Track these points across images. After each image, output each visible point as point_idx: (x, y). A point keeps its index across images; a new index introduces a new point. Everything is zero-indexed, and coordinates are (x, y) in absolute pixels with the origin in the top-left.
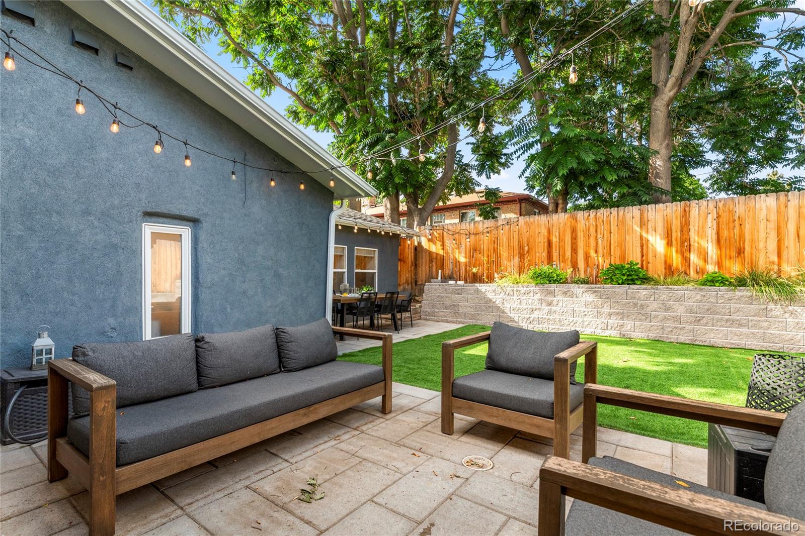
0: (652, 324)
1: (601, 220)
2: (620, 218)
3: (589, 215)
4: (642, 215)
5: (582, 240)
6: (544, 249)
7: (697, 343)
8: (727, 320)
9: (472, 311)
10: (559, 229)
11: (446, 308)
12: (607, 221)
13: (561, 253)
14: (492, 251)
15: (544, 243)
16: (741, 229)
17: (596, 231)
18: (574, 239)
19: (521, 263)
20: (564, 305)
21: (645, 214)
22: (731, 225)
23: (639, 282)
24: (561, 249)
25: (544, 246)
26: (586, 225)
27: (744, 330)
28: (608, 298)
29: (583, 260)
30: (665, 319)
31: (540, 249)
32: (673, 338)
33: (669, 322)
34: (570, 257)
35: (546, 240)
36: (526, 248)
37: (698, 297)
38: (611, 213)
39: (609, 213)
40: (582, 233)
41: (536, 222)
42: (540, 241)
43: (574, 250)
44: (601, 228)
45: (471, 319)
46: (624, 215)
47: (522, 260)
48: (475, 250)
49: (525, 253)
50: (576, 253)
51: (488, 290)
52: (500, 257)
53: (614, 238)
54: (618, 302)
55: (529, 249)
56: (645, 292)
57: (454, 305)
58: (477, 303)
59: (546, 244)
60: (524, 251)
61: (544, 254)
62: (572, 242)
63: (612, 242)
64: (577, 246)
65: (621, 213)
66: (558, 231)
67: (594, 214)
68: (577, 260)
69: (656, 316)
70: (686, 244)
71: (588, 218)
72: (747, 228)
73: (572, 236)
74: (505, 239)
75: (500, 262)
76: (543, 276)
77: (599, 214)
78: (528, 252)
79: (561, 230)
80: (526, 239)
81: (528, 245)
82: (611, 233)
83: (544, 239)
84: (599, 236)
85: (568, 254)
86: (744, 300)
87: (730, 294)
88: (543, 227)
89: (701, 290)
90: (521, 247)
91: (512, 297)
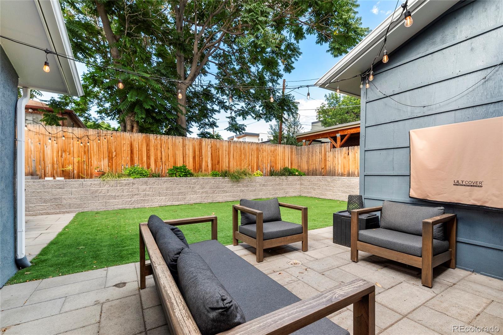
0: (197, 196)
1: (163, 141)
2: (173, 142)
3: (157, 138)
4: (183, 141)
5: (153, 151)
6: (128, 155)
7: (214, 202)
8: (223, 191)
9: (78, 202)
10: (138, 143)
11: (45, 202)
12: (166, 142)
13: (140, 158)
14: (83, 153)
15: (128, 151)
16: (219, 153)
17: (161, 147)
18: (148, 150)
19: (110, 164)
20: (154, 190)
21: (185, 141)
22: (216, 151)
23: (189, 176)
24: (140, 155)
25: (128, 153)
26: (155, 143)
27: (228, 194)
28: (177, 185)
29: (153, 163)
30: (203, 193)
31: (125, 154)
32: (206, 201)
33: (204, 194)
34: (146, 161)
35: (129, 149)
36: (114, 154)
37: (213, 182)
38: (169, 138)
39: (167, 138)
40: (153, 147)
41: (122, 136)
42: (125, 149)
43: (148, 157)
44: (164, 146)
45: (77, 208)
46: (175, 140)
47: (111, 161)
48: (64, 151)
49: (113, 156)
50: (149, 159)
51: (93, 184)
52: (91, 158)
53: (170, 152)
54: (182, 186)
55: (116, 154)
56: (194, 181)
57: (55, 199)
58: (83, 194)
59: (129, 152)
60: (112, 155)
61: (128, 158)
62: (147, 152)
63: (169, 154)
64: (150, 155)
65: (174, 139)
66: (137, 144)
67: (160, 137)
68: (150, 163)
69: (199, 192)
70: (201, 158)
71: (156, 139)
72: (220, 152)
73: (147, 148)
74: (95, 145)
75: (91, 162)
76: (137, 173)
77: (162, 137)
78: (116, 156)
79: (140, 144)
80: (113, 147)
81: (115, 151)
82: (169, 149)
83: (128, 148)
84: (163, 150)
85: (145, 159)
86: (227, 182)
87: (223, 180)
88: (127, 140)
89: (214, 178)
90: (110, 152)
91: (116, 188)
